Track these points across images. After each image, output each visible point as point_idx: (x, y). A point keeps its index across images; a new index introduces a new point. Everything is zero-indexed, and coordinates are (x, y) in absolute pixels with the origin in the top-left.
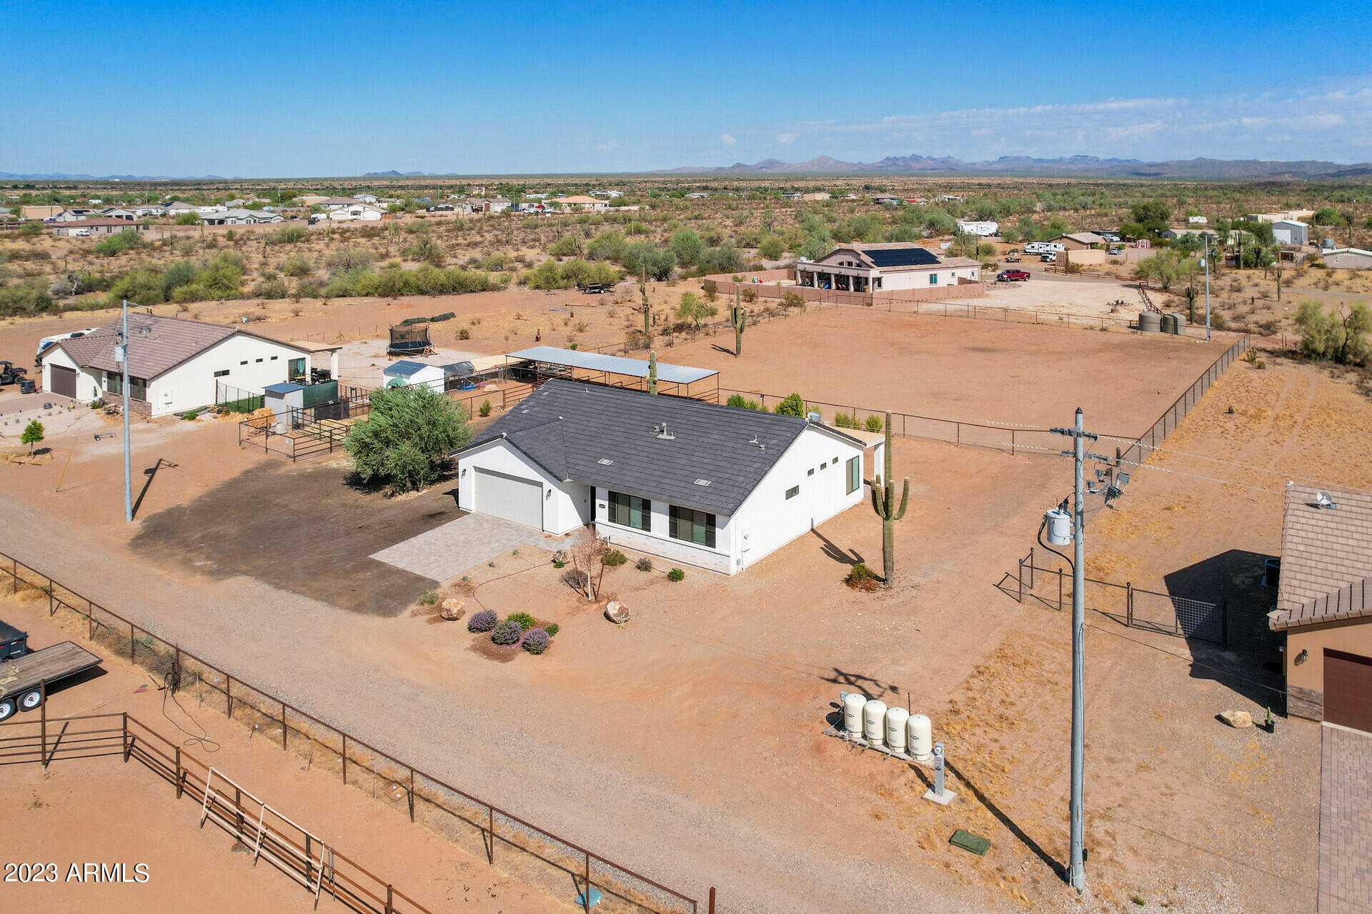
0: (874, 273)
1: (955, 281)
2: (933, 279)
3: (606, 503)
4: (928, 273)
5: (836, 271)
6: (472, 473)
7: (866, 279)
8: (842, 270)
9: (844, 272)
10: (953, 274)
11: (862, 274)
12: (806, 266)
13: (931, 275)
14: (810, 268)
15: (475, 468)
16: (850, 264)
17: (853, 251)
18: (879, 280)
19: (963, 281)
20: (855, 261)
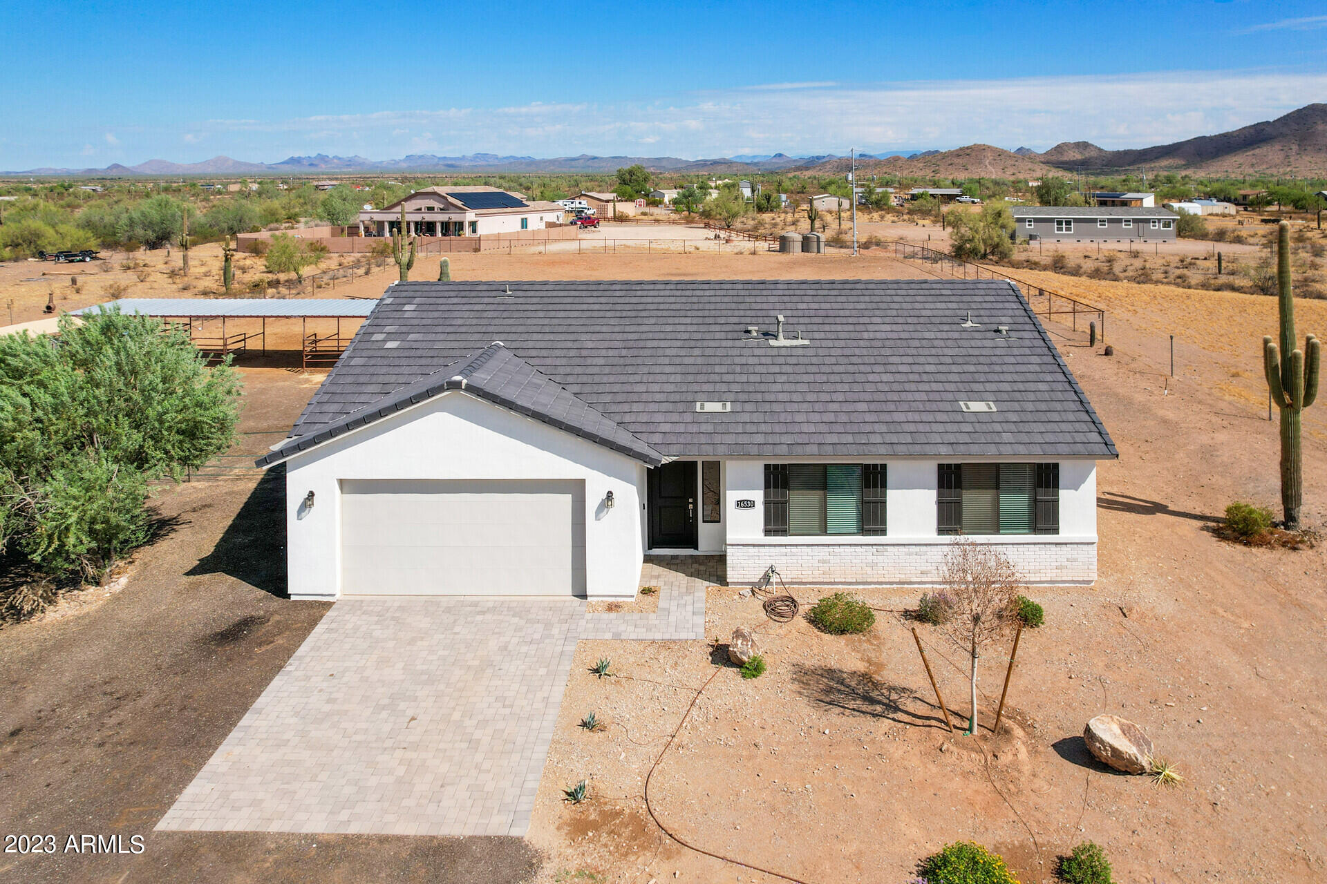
0: (470, 215)
1: (543, 226)
2: (524, 223)
3: (758, 496)
4: (519, 217)
5: (418, 218)
6: (331, 501)
7: (461, 224)
8: (421, 215)
9: (429, 217)
10: (541, 219)
11: (455, 217)
12: (373, 215)
13: (522, 219)
14: (378, 217)
15: (342, 483)
16: (431, 209)
17: (435, 194)
18: (473, 224)
19: (550, 225)
20: (437, 205)
